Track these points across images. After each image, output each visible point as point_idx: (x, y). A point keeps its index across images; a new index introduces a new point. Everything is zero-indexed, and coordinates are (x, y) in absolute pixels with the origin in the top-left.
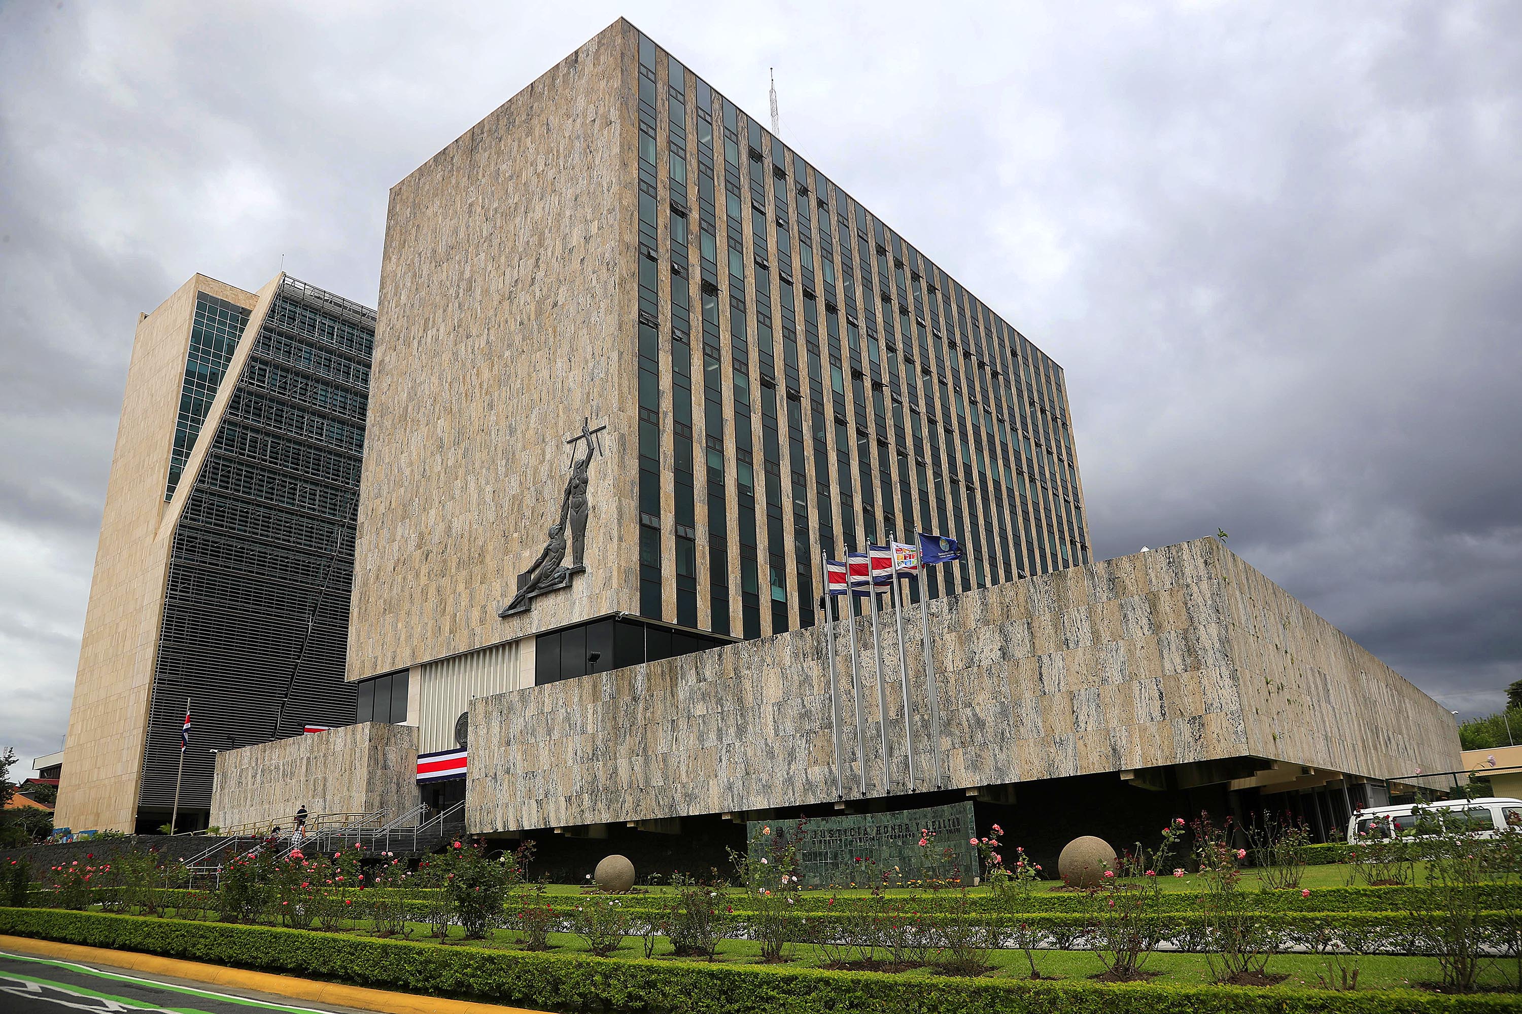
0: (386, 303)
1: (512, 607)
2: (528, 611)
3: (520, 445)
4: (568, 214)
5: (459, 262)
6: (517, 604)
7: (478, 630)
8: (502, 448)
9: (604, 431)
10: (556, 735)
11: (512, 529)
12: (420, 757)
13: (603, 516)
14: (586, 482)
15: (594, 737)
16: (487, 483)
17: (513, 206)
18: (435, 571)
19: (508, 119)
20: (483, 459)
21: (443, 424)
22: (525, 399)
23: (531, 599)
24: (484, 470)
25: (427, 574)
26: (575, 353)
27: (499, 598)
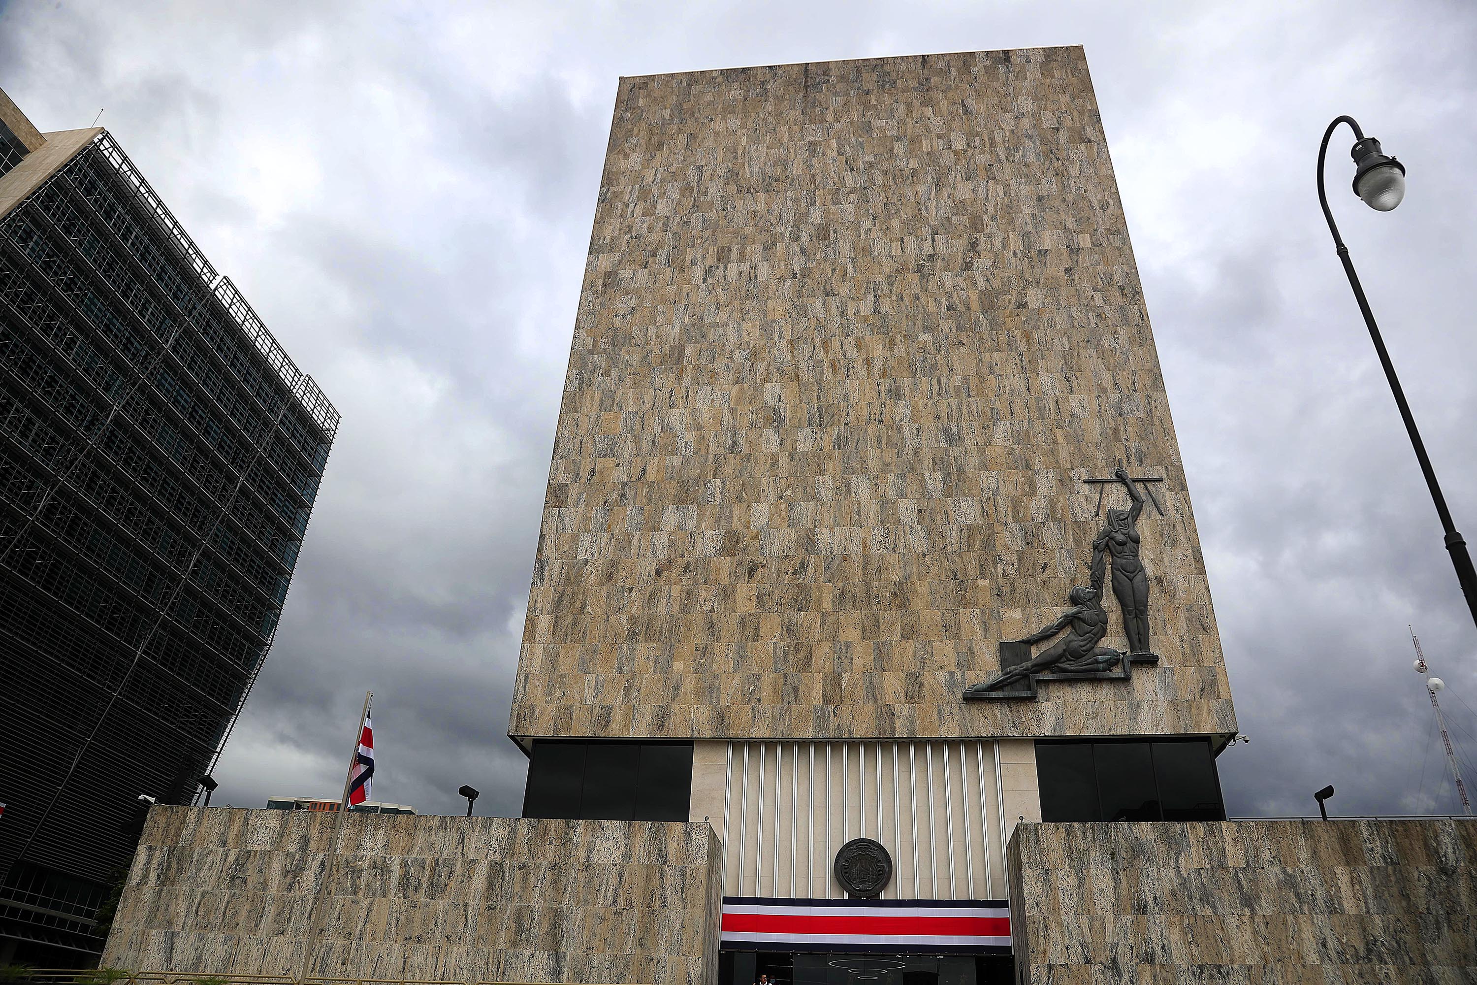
0: (620, 205)
1: (993, 687)
2: (1032, 699)
3: (974, 460)
4: (1027, 210)
5: (795, 201)
6: (1006, 685)
7: (903, 710)
8: (930, 456)
9: (1160, 485)
10: (1266, 907)
11: (973, 570)
12: (728, 901)
13: (1180, 594)
14: (1137, 541)
15: (1362, 922)
16: (902, 495)
17: (907, 172)
18: (776, 597)
19: (879, 76)
20: (889, 460)
21: (779, 392)
22: (976, 404)
23: (1039, 682)
24: (891, 477)
25: (754, 598)
26: (1078, 374)
27: (953, 669)
